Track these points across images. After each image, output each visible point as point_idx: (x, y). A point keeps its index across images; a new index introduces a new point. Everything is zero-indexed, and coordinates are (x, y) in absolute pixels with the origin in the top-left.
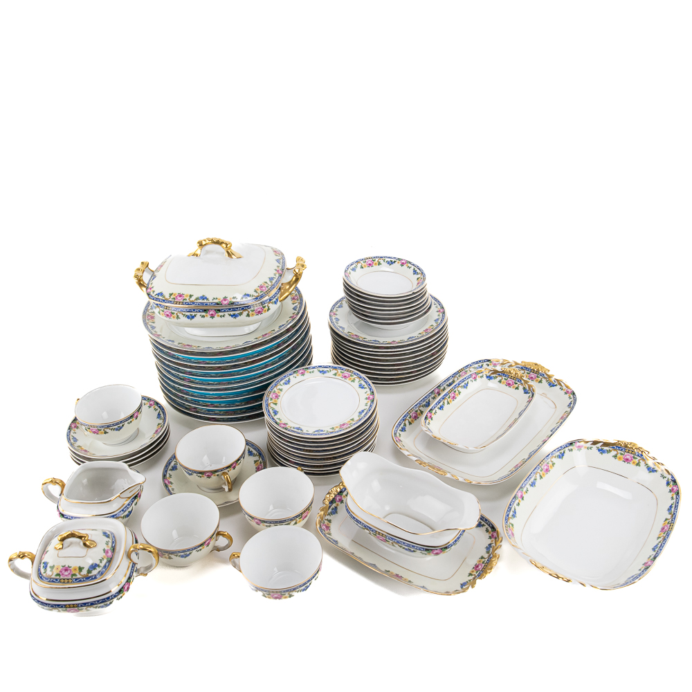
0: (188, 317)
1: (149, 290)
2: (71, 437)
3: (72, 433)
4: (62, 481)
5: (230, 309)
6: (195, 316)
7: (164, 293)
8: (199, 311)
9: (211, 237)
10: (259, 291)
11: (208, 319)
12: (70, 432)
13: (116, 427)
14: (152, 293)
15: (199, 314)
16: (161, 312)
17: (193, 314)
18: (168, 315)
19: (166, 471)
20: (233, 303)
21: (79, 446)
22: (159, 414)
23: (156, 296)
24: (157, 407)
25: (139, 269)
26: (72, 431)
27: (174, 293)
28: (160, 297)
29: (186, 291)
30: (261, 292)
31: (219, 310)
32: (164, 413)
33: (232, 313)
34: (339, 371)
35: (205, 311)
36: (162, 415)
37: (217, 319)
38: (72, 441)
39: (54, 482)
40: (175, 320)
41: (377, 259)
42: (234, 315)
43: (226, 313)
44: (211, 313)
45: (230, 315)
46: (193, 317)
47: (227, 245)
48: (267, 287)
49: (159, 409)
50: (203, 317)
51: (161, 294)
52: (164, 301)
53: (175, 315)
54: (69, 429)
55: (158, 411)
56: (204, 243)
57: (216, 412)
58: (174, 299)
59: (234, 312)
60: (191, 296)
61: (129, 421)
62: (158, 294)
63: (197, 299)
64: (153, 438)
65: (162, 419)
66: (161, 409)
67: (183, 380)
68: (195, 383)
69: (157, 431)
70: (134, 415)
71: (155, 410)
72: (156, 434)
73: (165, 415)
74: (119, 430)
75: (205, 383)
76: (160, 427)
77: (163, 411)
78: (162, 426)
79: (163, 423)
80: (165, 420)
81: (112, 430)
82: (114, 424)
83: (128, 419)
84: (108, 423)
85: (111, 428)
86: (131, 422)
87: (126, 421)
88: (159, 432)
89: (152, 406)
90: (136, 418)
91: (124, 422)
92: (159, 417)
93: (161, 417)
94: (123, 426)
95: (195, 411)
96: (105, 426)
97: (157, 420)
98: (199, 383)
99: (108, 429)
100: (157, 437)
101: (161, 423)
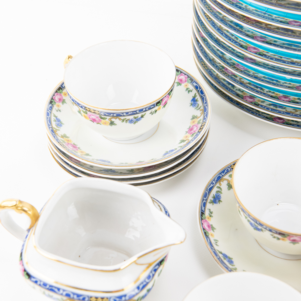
2: (53, 118)
3: (54, 111)
4: (33, 208)
12: (51, 108)
13: (131, 117)
19: (205, 204)
21: (64, 136)
22: (194, 100)
24: (191, 87)
26: (55, 107)
32: (203, 98)
36: (200, 102)
38: (54, 124)
39: (19, 207)
49: (195, 91)
54: (51, 102)
55: (192, 94)
57: (289, 110)
61: (153, 110)
64: (187, 141)
65: (199, 109)
66: (199, 91)
67: (246, 49)
68: (268, 58)
69: (191, 129)
70: (162, 100)
71: (187, 91)
72: (190, 134)
73: (206, 103)
74: (135, 122)
75: (287, 61)
76: (196, 123)
77: (202, 96)
78: (201, 122)
79: (202, 117)
80: (205, 113)
81: (123, 120)
82: (130, 113)
83: (153, 106)
84: (121, 110)
85: (122, 118)
86: (156, 111)
87: (150, 109)
88: (195, 131)
89: (183, 83)
90: (164, 106)
91: (146, 111)
92: (195, 104)
93: (198, 105)
94: (142, 117)
95: (252, 103)
96: (113, 114)
97: (192, 109)
98: (275, 59)
99: (117, 119)
100: (193, 141)
101: (199, 115)
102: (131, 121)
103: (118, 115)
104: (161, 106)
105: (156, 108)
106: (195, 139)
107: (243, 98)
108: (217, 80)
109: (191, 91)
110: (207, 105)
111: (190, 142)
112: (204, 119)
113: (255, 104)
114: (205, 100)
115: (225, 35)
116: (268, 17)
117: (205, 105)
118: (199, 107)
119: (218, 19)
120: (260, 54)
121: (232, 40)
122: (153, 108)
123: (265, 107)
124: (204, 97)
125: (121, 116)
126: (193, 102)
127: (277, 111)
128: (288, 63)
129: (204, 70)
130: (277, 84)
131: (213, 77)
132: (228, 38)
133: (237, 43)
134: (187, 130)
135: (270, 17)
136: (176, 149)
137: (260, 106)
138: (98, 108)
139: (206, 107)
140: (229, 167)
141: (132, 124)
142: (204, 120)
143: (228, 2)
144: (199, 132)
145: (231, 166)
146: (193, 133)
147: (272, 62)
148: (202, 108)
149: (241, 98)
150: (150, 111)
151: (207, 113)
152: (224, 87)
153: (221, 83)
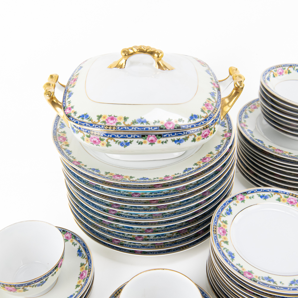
0: (122, 144)
1: (68, 111)
5: (173, 134)
6: (131, 142)
7: (90, 115)
8: (136, 137)
9: (138, 45)
10: (206, 111)
11: (146, 145)
13: (38, 283)
14: (73, 115)
15: (135, 140)
16: (86, 138)
17: (128, 140)
18: (95, 142)
20: (179, 128)
22: (79, 251)
23: (80, 119)
24: (75, 242)
25: (49, 84)
27: (103, 115)
28: (85, 120)
29: (119, 113)
30: (209, 111)
31: (160, 136)
33: (176, 138)
34: (283, 195)
35: (143, 136)
36: (84, 252)
37: (158, 145)
40: (105, 147)
41: (287, 68)
42: (178, 140)
43: (169, 139)
44: (151, 138)
45: (174, 141)
46: (127, 144)
47: (158, 54)
48: (213, 104)
49: (78, 245)
50: (141, 143)
51: (86, 116)
52: (91, 125)
53: (105, 142)
55: (77, 247)
56: (131, 51)
58: (104, 122)
59: (178, 137)
60: (125, 119)
62: (82, 116)
63: (134, 122)
64: (81, 286)
65: (84, 257)
66: (81, 244)
67: (108, 212)
68: (123, 217)
69: (82, 275)
70: (58, 264)
71: (73, 245)
72: (82, 279)
73: (88, 252)
74: (42, 285)
75: (136, 217)
76: (84, 269)
77: (84, 248)
78: (88, 268)
79: (87, 264)
80: (89, 260)
81: (33, 286)
82: (37, 281)
83: (53, 271)
84: (30, 281)
85: (32, 285)
86: (55, 273)
87: (51, 273)
88: (85, 277)
89: (69, 239)
90: (60, 267)
91: (48, 275)
92: (81, 254)
93: (83, 254)
94: (46, 280)
95: (118, 244)
96: (25, 284)
97: (79, 258)
98: (128, 217)
99: (29, 287)
100: (85, 285)
101: (85, 263)
102: (39, 285)
103: (29, 284)
104: (59, 268)
105: (55, 271)
106: (86, 283)
107: (112, 242)
108: (92, 231)
109: (76, 245)
110: (89, 254)
111: (83, 287)
112: (90, 265)
113: (121, 244)
114: (87, 250)
115: (92, 204)
116: (118, 193)
117: (88, 254)
118: (84, 256)
119: (85, 195)
120: (118, 215)
121: (97, 207)
122: (53, 272)
123: (128, 245)
124: (86, 248)
125: (31, 284)
126: (79, 253)
127: (136, 247)
128: (137, 218)
129: (81, 225)
130: (132, 231)
131: (88, 229)
132: (94, 206)
133: (101, 209)
134: (79, 276)
135: (119, 192)
136: (74, 294)
137: (124, 245)
138: (12, 283)
139: (89, 256)
140: (113, 296)
141: (40, 287)
142: (90, 267)
143: (90, 186)
144: (88, 277)
145: (114, 295)
146: (84, 278)
147: (127, 219)
148: (86, 257)
149: (111, 241)
150: (51, 274)
151: (90, 260)
152: (97, 235)
153: (95, 233)
